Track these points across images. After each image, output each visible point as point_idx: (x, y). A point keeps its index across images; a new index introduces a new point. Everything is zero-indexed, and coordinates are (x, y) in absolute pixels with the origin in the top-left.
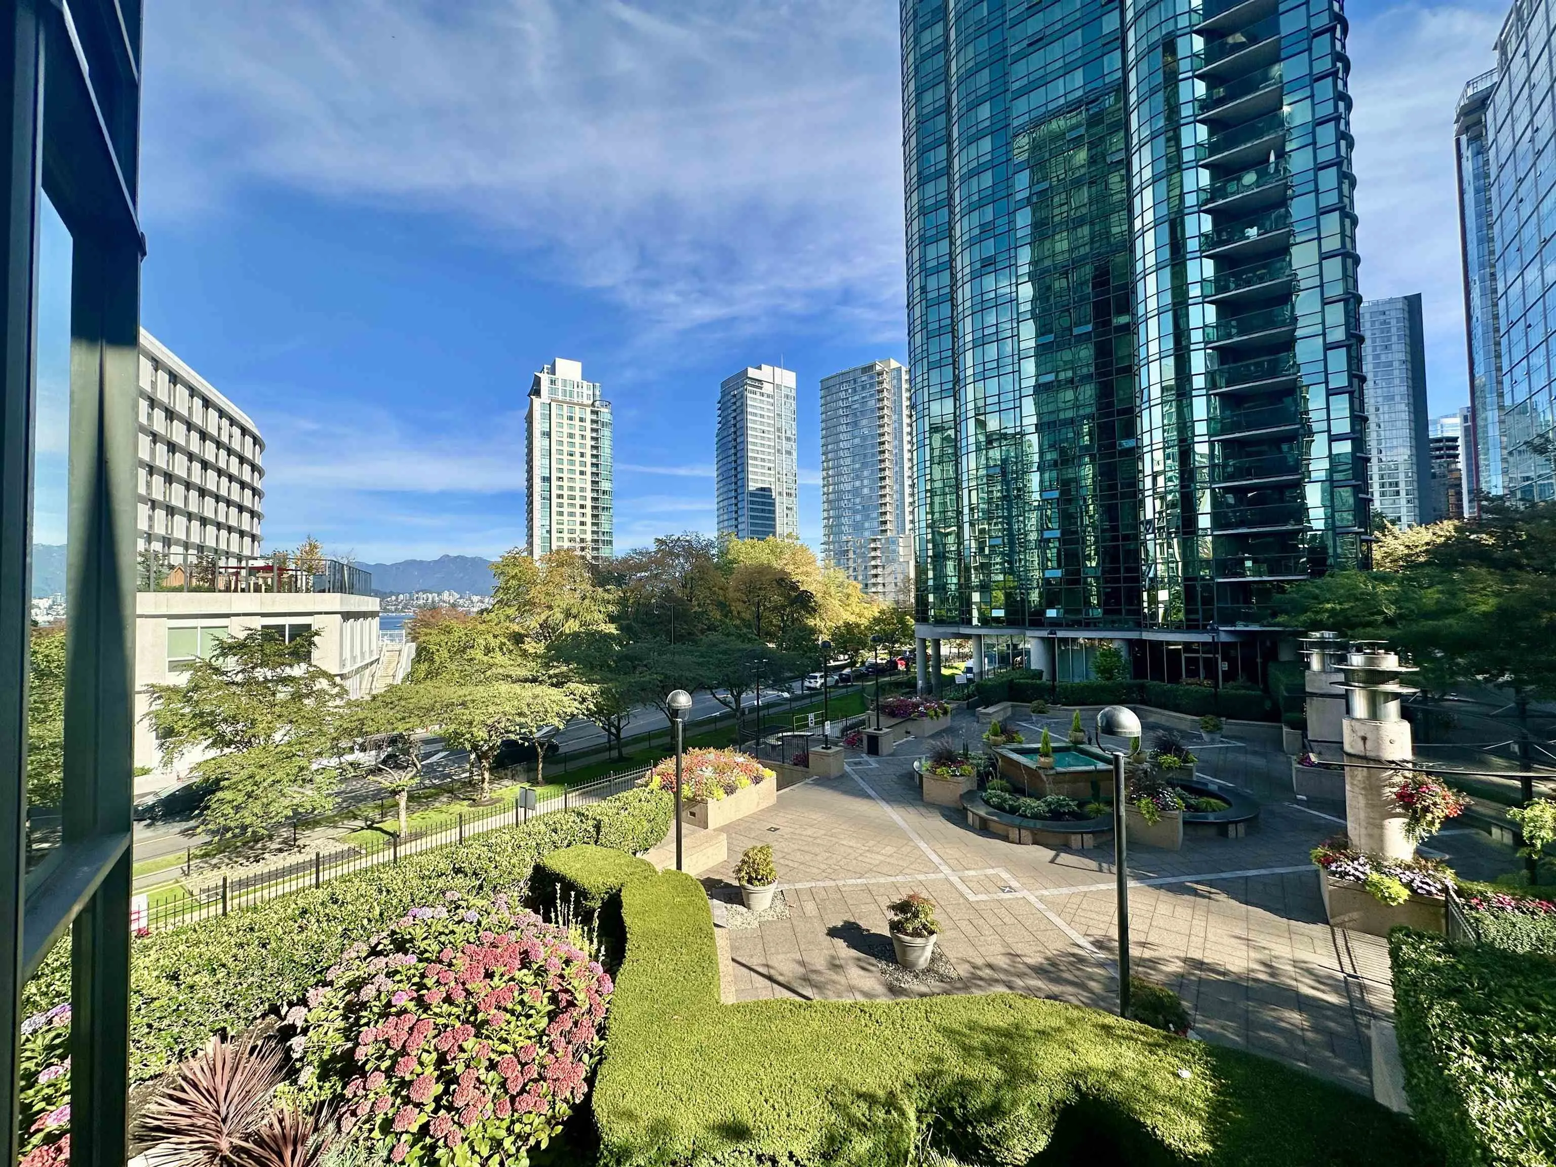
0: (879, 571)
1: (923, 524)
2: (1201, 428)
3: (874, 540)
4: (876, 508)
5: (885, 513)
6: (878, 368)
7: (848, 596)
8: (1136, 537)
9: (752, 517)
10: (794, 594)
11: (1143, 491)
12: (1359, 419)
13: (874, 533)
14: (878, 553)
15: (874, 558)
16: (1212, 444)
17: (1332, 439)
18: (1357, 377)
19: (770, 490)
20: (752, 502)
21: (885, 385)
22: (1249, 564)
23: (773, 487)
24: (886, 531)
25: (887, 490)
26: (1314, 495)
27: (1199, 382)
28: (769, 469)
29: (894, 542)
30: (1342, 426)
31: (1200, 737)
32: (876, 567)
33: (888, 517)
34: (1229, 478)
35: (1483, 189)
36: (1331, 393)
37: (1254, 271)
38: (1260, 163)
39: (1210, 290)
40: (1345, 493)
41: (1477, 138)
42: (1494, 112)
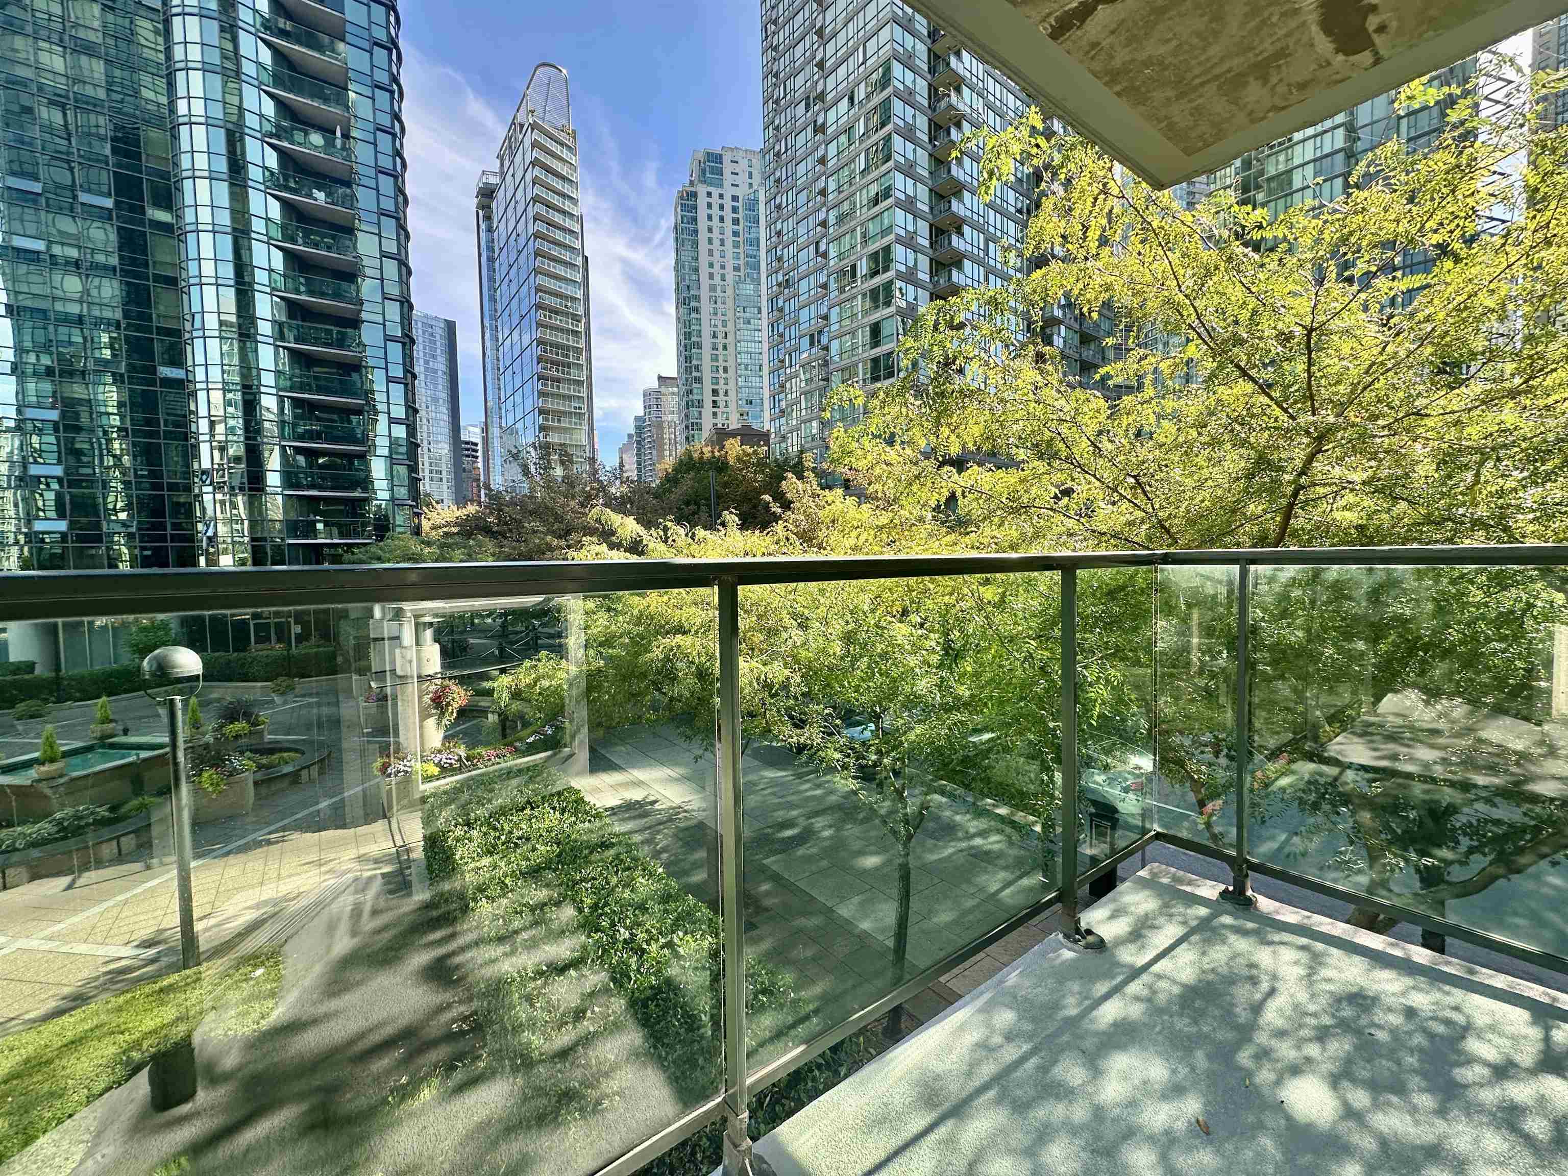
2: (268, 379)
8: (188, 489)
11: (196, 434)
17: (392, 421)
18: (410, 374)
22: (320, 526)
26: (378, 468)
27: (265, 328)
30: (399, 412)
31: (273, 701)
34: (301, 438)
35: (491, 260)
36: (390, 380)
37: (323, 236)
38: (327, 131)
39: (276, 233)
40: (402, 470)
41: (488, 218)
42: (497, 205)
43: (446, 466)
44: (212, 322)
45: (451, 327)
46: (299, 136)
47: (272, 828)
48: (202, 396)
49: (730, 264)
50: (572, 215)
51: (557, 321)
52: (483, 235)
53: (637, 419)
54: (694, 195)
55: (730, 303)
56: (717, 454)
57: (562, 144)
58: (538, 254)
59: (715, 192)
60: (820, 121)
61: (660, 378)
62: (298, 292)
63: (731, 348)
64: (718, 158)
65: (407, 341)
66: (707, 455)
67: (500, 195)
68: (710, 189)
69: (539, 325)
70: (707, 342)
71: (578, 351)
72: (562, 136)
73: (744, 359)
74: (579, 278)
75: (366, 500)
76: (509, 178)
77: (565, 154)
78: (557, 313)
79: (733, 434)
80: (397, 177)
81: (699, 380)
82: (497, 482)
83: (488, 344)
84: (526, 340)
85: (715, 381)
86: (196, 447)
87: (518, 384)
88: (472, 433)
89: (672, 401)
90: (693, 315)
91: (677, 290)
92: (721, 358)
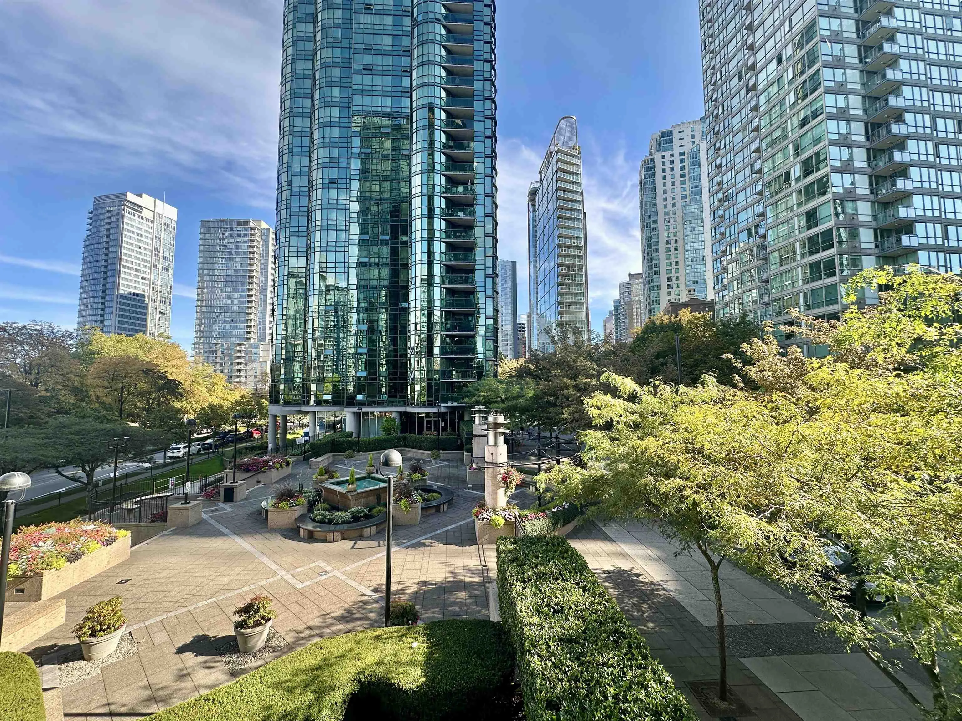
0: (243, 367)
1: (279, 337)
2: (437, 303)
3: (240, 345)
4: (243, 322)
5: (250, 326)
6: (251, 224)
7: (214, 385)
8: (406, 356)
9: (120, 316)
10: (161, 382)
11: (410, 331)
12: (495, 310)
13: (240, 339)
14: (243, 354)
15: (239, 357)
16: (441, 311)
17: (487, 318)
18: (496, 292)
19: (143, 296)
20: (122, 304)
21: (256, 237)
22: (454, 373)
23: (146, 294)
24: (250, 339)
25: (253, 310)
26: (479, 342)
27: (437, 280)
28: (144, 279)
29: (256, 347)
30: (490, 313)
31: (430, 462)
32: (240, 364)
33: (252, 329)
34: (448, 330)
35: (534, 226)
36: (486, 297)
37: (461, 232)
38: (465, 184)
39: (444, 236)
40: (490, 343)
41: (534, 205)
42: (538, 198)
43: (510, 336)
44: (418, 280)
45: (514, 264)
46: (454, 190)
47: (426, 537)
48: (413, 313)
49: (679, 195)
50: (577, 192)
51: (569, 252)
52: (531, 214)
53: (615, 301)
54: (653, 160)
55: (679, 220)
56: (673, 320)
57: (572, 156)
58: (559, 217)
59: (667, 154)
60: (752, 83)
61: (630, 275)
62: (450, 261)
63: (680, 249)
64: (670, 133)
65: (495, 275)
66: (666, 321)
67: (540, 192)
68: (663, 154)
69: (559, 256)
70: (663, 247)
71: (580, 267)
72: (573, 152)
73: (690, 254)
74: (581, 226)
75: (474, 359)
76: (544, 182)
77: (574, 161)
78: (568, 247)
79: (685, 305)
80: (493, 196)
81: (658, 273)
82: (535, 345)
83: (532, 270)
84: (552, 264)
85: (669, 271)
86: (410, 337)
87: (547, 290)
88: (523, 319)
89: (638, 288)
90: (653, 233)
91: (642, 220)
92: (673, 257)
